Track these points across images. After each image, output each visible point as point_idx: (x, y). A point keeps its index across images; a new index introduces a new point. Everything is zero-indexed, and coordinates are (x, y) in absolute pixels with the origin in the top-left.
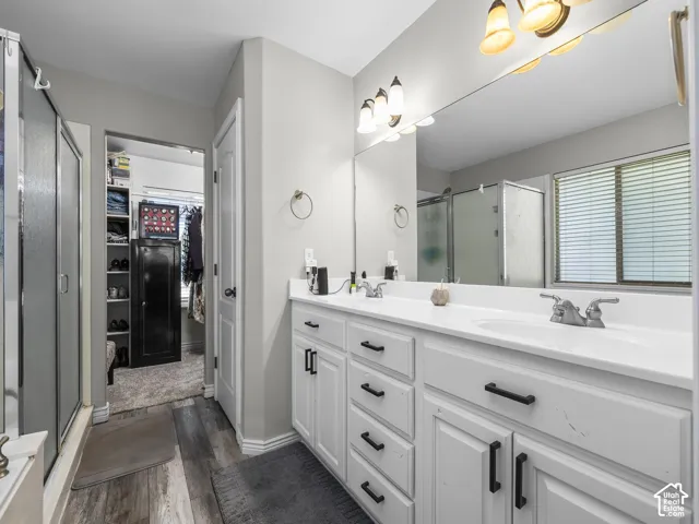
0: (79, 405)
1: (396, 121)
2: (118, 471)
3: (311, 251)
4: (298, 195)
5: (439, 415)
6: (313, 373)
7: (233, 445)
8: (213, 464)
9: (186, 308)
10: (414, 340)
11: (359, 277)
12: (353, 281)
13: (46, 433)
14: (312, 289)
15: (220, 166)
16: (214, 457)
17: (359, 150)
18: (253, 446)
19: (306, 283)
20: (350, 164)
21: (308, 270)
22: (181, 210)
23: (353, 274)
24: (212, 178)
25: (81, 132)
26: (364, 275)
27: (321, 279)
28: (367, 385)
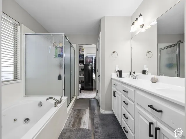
0: (74, 96)
1: (142, 26)
2: (79, 108)
3: (117, 66)
4: (114, 52)
5: (139, 112)
6: (115, 97)
7: (99, 110)
8: (94, 112)
9: (94, 79)
10: (135, 91)
11: (132, 73)
12: (130, 74)
13: (67, 97)
14: (117, 76)
15: (98, 47)
16: (95, 111)
17: (133, 37)
18: (103, 111)
19: (116, 74)
20: (130, 41)
21: (116, 71)
22: (93, 57)
23: (130, 72)
24: (97, 50)
25: (75, 45)
26: (134, 73)
27: (120, 73)
28: (125, 101)
